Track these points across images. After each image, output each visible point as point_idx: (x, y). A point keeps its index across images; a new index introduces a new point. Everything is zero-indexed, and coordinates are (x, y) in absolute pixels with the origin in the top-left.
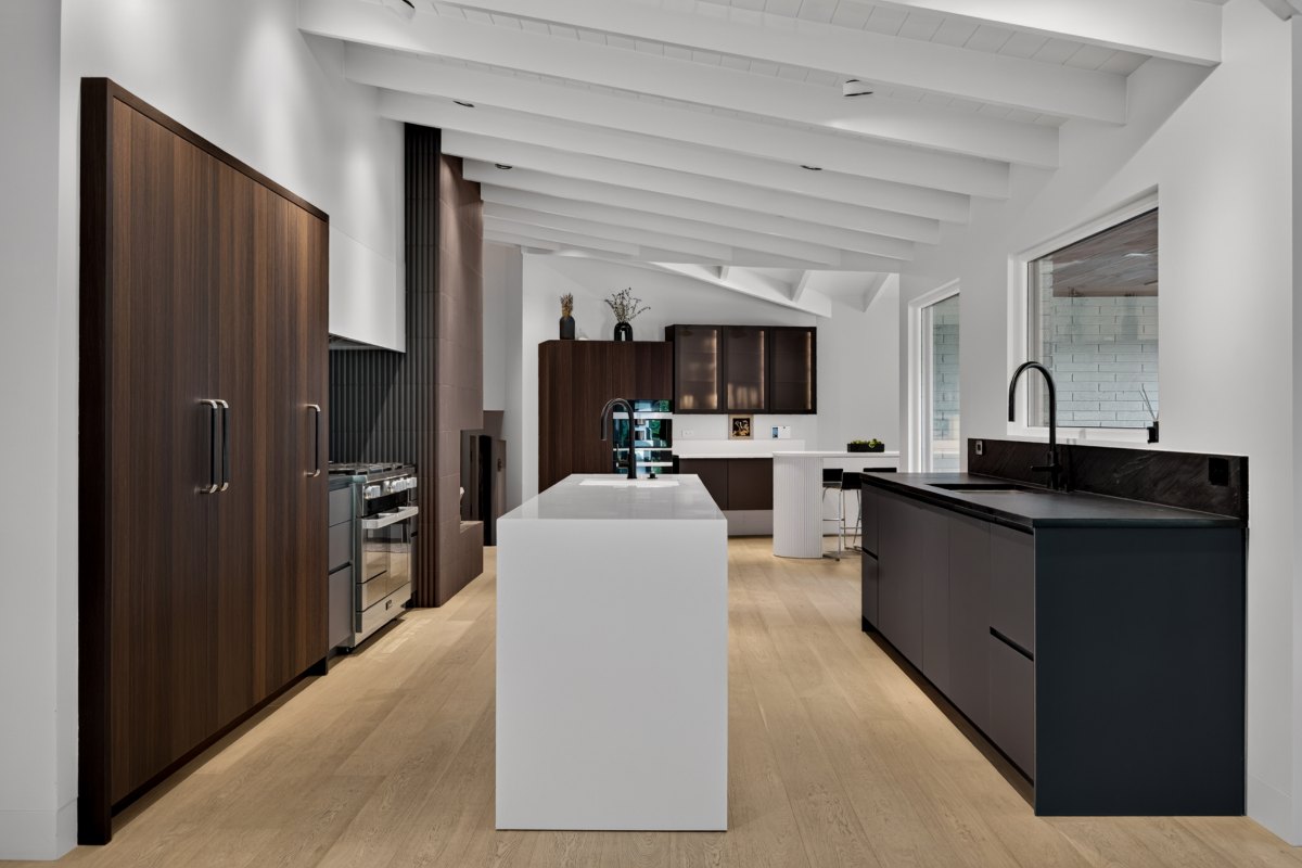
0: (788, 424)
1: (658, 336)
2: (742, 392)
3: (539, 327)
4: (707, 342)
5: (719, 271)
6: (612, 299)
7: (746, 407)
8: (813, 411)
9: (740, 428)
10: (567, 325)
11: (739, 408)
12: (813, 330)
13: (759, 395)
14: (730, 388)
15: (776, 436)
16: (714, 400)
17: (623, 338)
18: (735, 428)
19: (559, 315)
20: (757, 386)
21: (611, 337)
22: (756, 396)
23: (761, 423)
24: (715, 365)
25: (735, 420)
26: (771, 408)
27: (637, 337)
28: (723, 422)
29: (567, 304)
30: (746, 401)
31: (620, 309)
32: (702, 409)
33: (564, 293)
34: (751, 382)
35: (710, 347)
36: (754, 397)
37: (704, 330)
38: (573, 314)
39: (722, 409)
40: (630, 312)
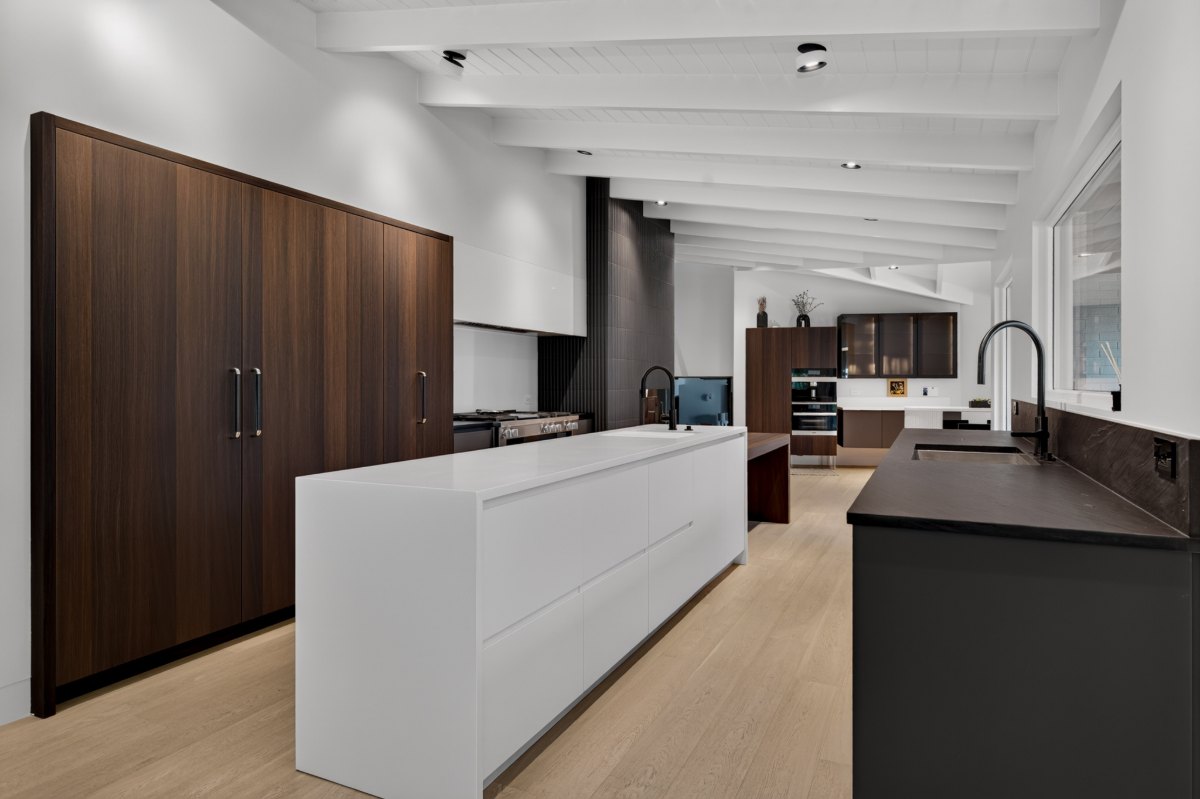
0: (935, 385)
1: (832, 323)
2: (895, 363)
3: (744, 320)
4: (867, 326)
5: (868, 272)
6: (796, 299)
7: (898, 373)
8: (955, 376)
9: (895, 389)
10: (762, 318)
11: (894, 373)
12: (955, 315)
13: (909, 364)
14: (885, 359)
15: (925, 394)
16: (873, 368)
17: (803, 325)
18: (892, 388)
19: (757, 311)
20: (908, 356)
21: (794, 325)
22: (907, 365)
23: (914, 385)
24: (872, 343)
25: (892, 383)
26: (918, 373)
27: (813, 324)
28: (882, 385)
29: (763, 303)
30: (898, 369)
31: (800, 304)
32: (864, 374)
33: (759, 296)
34: (901, 354)
35: (870, 330)
36: (906, 365)
37: (866, 318)
38: (766, 311)
39: (879, 374)
40: (808, 306)
